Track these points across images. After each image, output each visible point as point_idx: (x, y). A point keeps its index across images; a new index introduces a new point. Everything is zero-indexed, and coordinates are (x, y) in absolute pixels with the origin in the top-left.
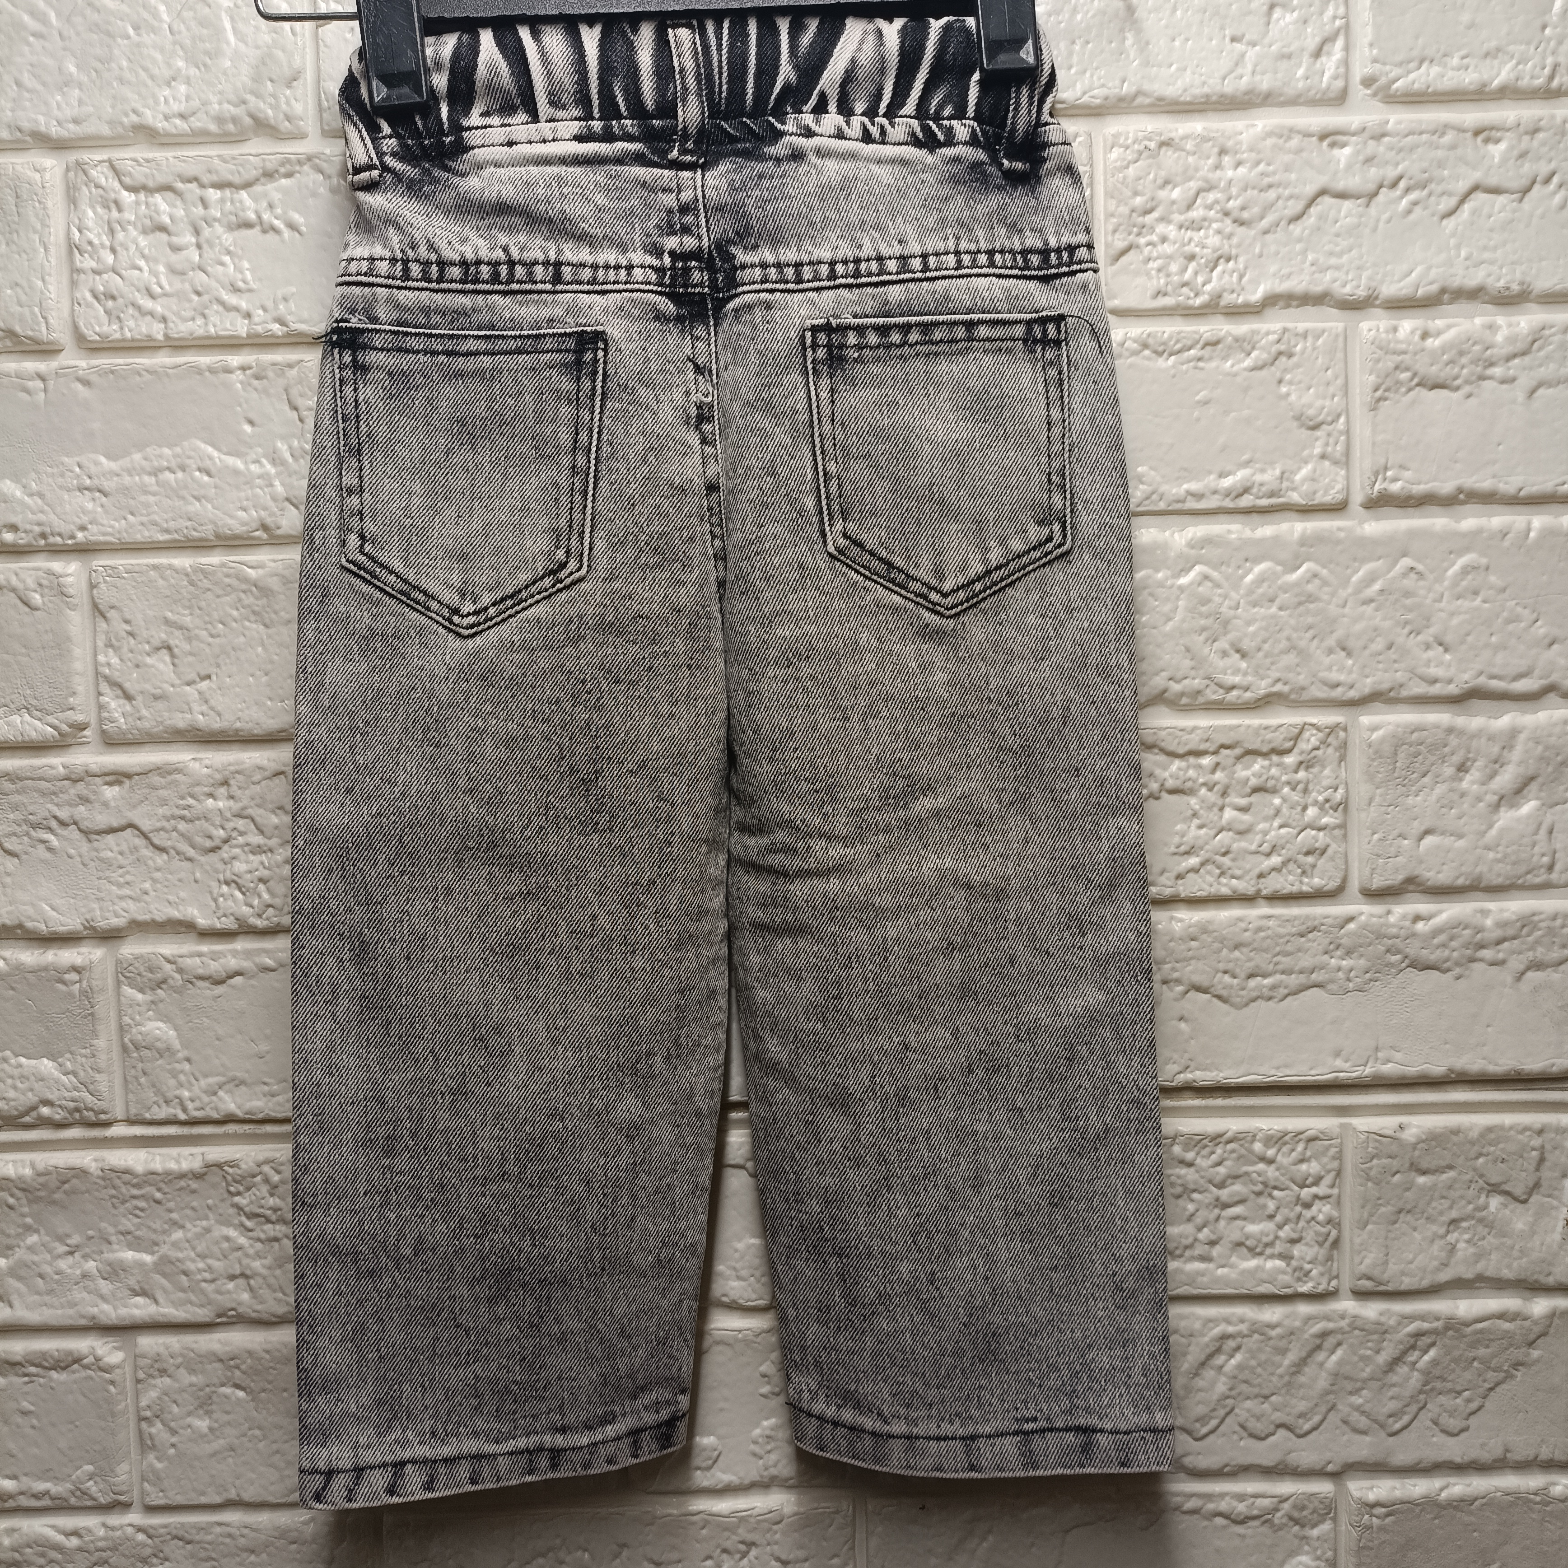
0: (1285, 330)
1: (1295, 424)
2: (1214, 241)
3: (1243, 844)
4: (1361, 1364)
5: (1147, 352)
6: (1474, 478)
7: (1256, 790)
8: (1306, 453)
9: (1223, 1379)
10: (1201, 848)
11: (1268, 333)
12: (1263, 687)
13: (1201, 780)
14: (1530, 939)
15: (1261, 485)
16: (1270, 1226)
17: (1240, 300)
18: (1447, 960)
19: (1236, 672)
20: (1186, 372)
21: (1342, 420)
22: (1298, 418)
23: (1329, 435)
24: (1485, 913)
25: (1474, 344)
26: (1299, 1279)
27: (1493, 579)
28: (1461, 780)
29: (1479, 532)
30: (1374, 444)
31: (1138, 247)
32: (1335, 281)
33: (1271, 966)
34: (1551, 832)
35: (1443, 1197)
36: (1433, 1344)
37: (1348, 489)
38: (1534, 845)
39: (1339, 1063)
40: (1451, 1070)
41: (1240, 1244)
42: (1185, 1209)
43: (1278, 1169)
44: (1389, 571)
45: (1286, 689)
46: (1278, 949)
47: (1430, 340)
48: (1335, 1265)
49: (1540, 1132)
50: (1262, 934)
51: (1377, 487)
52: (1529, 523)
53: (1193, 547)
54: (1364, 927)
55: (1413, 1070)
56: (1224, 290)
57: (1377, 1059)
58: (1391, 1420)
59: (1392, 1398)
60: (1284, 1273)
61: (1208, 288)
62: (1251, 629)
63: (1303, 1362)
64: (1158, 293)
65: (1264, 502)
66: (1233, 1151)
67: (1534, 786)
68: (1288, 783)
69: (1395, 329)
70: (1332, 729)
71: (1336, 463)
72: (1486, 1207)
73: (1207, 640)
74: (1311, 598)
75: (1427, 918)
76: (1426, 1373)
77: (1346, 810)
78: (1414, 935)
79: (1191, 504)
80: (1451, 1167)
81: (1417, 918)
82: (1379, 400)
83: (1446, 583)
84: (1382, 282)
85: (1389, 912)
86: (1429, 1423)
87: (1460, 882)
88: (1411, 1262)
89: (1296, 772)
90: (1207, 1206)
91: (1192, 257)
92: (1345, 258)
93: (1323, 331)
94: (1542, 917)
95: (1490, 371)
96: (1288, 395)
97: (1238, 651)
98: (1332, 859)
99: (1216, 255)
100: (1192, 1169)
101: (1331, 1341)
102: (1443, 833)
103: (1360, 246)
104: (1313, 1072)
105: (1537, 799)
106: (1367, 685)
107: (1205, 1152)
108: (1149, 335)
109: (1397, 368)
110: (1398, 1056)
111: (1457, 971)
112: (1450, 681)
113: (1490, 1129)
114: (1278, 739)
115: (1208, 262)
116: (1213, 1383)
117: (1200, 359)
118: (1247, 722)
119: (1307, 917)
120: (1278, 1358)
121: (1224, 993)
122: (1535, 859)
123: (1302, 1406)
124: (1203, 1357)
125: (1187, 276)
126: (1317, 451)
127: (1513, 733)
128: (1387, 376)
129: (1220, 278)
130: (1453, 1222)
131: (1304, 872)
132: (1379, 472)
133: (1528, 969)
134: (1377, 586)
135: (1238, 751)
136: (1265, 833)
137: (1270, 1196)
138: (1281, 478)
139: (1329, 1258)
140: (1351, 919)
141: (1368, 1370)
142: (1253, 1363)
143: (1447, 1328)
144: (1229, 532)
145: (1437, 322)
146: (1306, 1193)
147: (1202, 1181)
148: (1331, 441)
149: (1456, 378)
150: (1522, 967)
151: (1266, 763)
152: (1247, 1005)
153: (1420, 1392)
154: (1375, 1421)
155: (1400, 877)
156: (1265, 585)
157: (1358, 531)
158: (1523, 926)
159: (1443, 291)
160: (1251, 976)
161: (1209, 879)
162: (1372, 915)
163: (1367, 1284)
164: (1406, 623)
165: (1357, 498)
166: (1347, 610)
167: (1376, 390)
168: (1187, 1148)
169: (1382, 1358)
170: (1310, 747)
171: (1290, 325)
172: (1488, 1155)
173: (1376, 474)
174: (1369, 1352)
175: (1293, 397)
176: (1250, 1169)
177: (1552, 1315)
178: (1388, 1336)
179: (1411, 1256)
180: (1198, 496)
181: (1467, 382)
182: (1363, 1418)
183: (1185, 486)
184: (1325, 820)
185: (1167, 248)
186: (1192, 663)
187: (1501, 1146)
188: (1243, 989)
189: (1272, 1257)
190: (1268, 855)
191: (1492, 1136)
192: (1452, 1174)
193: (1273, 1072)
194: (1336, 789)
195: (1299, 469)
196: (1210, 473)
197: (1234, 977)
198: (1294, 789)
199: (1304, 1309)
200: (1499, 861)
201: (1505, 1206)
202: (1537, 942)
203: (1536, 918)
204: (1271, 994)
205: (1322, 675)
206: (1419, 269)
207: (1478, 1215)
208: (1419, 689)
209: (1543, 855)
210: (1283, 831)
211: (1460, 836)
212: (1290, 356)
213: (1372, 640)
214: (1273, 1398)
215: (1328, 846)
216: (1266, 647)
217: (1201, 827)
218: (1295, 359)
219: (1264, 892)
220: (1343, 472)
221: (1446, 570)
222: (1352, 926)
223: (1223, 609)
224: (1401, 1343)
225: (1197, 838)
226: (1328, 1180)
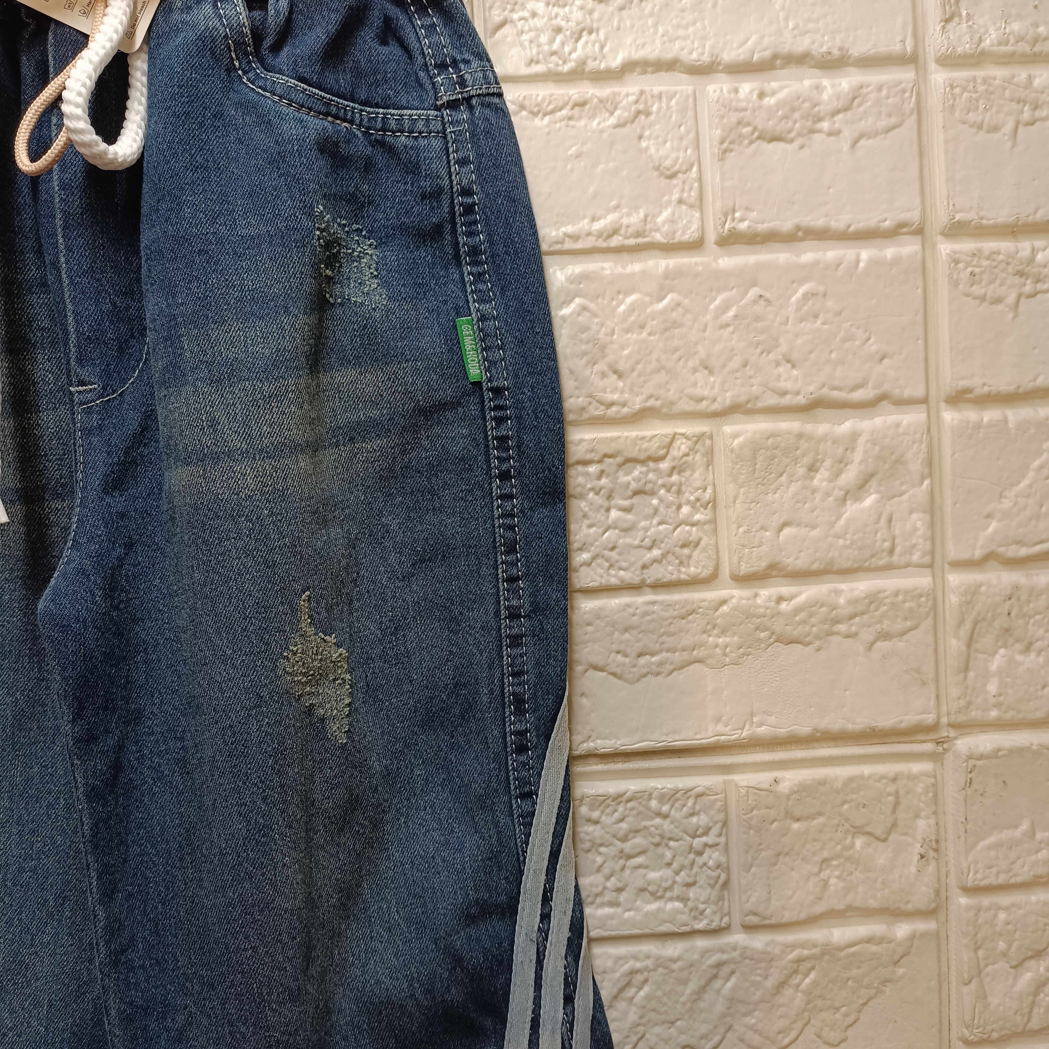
0: (642, 92)
1: (656, 174)
2: (577, 15)
3: (628, 540)
4: (752, 989)
5: (524, 113)
6: (809, 218)
7: (636, 493)
8: (666, 198)
9: (634, 1009)
10: (592, 545)
11: (627, 95)
12: (637, 403)
13: (589, 486)
14: (878, 613)
15: (628, 226)
16: (668, 872)
17: (603, 66)
18: (808, 635)
19: (614, 390)
20: (560, 129)
21: (695, 169)
22: (657, 168)
23: (684, 182)
24: (838, 593)
25: (804, 101)
26: (695, 918)
27: (830, 304)
28: (812, 478)
29: (816, 263)
30: (722, 189)
31: (512, 21)
32: (683, 49)
33: (657, 646)
34: (890, 521)
35: (815, 840)
36: (813, 968)
37: (702, 229)
38: (876, 532)
39: (720, 728)
40: (816, 730)
41: (643, 890)
42: (594, 862)
43: (672, 823)
44: (742, 299)
45: (658, 403)
46: (663, 630)
47: (767, 99)
48: (726, 904)
49: (894, 780)
50: (648, 618)
51: (727, 226)
52: (858, 256)
53: (572, 282)
54: (735, 609)
55: (783, 731)
56: (587, 58)
57: (752, 723)
58: (780, 1036)
59: (780, 1017)
60: (682, 913)
61: (574, 56)
62: (625, 352)
63: (703, 989)
64: (531, 62)
65: (632, 241)
66: (633, 809)
67: (874, 482)
68: (664, 486)
69: (736, 91)
70: (700, 437)
71: (691, 206)
72: (853, 845)
73: (588, 363)
74: (676, 324)
75: (790, 599)
76: (808, 993)
77: (714, 508)
78: (779, 613)
79: (569, 245)
80: (820, 814)
81: (780, 599)
82: (725, 151)
83: (791, 309)
84: (723, 50)
85: (756, 595)
86: (813, 1037)
87: (815, 566)
88: (790, 898)
89: (670, 475)
90: (613, 858)
91: (558, 30)
92: (691, 30)
93: (675, 93)
94: (887, 593)
95: (818, 126)
96: (647, 149)
97: (615, 372)
98: (705, 550)
99: (579, 28)
100: (599, 826)
101: (725, 970)
102: (798, 525)
103: (703, 20)
104: (698, 736)
105: (877, 492)
106: (728, 398)
107: (608, 811)
108: (525, 98)
109: (739, 123)
110: (771, 719)
111: (817, 644)
112: (798, 393)
113: (851, 779)
114: (653, 447)
115: (573, 33)
116: (626, 1014)
117: (570, 118)
118: (626, 434)
119: (686, 602)
120: (680, 988)
121: (618, 671)
122: (878, 544)
123: (704, 1029)
124: (615, 991)
125: (555, 46)
126: (676, 196)
127: (854, 436)
128: (731, 130)
129: (584, 47)
130: (824, 861)
131: (681, 563)
132: (729, 212)
133: (877, 639)
134: (731, 313)
135: (619, 460)
136: (646, 529)
137: (667, 845)
138: (645, 220)
139: (721, 898)
140: (724, 602)
141: (758, 994)
142: (659, 993)
143: (823, 954)
144: (603, 269)
145: (772, 84)
146: (697, 842)
147: (607, 836)
148: (687, 187)
149: (790, 131)
150: (872, 638)
151: (644, 469)
152: (638, 680)
153: (804, 1010)
154: (767, 1038)
155: (764, 564)
156: (636, 313)
157: (714, 265)
158: (871, 603)
159: (775, 57)
160: (640, 655)
161: (600, 571)
162: (741, 598)
163: (754, 919)
164: (758, 344)
165: (711, 237)
166: (707, 334)
167: (722, 142)
168: (592, 808)
169: (770, 983)
170: (681, 454)
171: (646, 88)
172: (851, 801)
173: (726, 215)
174: (758, 978)
175: (652, 150)
176: (649, 823)
177: (913, 937)
178: (774, 963)
179: (790, 893)
180: (575, 238)
181: (800, 135)
182: (756, 1036)
183: (563, 229)
184: (697, 517)
185: (538, 22)
186: (576, 384)
187: (862, 793)
188: (634, 666)
189: (671, 899)
190: (650, 548)
191: (854, 785)
192: (822, 819)
193: (663, 738)
194: (705, 490)
195: (660, 213)
196: (584, 217)
197: (626, 656)
198: (668, 491)
199: (701, 943)
200: (847, 547)
201: (868, 845)
202: (883, 616)
203: (881, 595)
204: (659, 669)
205: (687, 391)
206: (754, 38)
207: (846, 853)
208: (771, 400)
209: (884, 541)
210: (661, 527)
211: (814, 527)
212: (648, 114)
213: (730, 359)
214: (679, 1023)
215: (700, 539)
216: (639, 367)
217: (590, 526)
218: (652, 117)
219: (648, 581)
220: (698, 215)
221: (790, 297)
222: (725, 608)
223: (601, 336)
224: (785, 968)
225: (588, 536)
226: (716, 829)
